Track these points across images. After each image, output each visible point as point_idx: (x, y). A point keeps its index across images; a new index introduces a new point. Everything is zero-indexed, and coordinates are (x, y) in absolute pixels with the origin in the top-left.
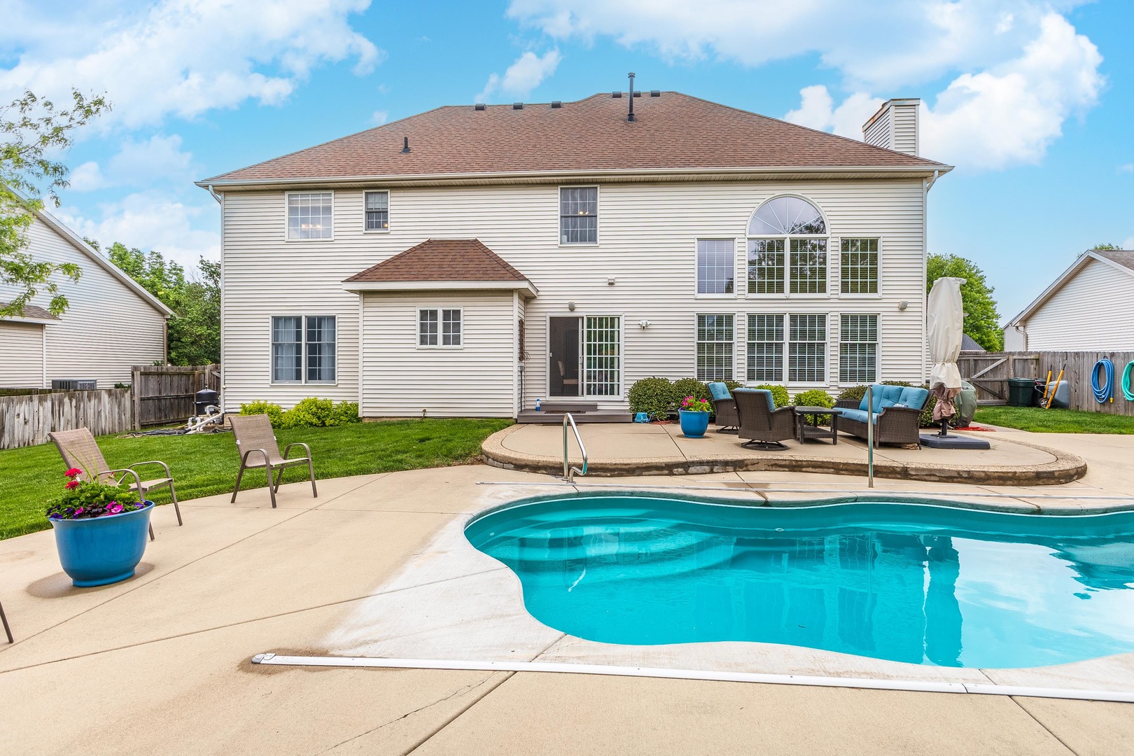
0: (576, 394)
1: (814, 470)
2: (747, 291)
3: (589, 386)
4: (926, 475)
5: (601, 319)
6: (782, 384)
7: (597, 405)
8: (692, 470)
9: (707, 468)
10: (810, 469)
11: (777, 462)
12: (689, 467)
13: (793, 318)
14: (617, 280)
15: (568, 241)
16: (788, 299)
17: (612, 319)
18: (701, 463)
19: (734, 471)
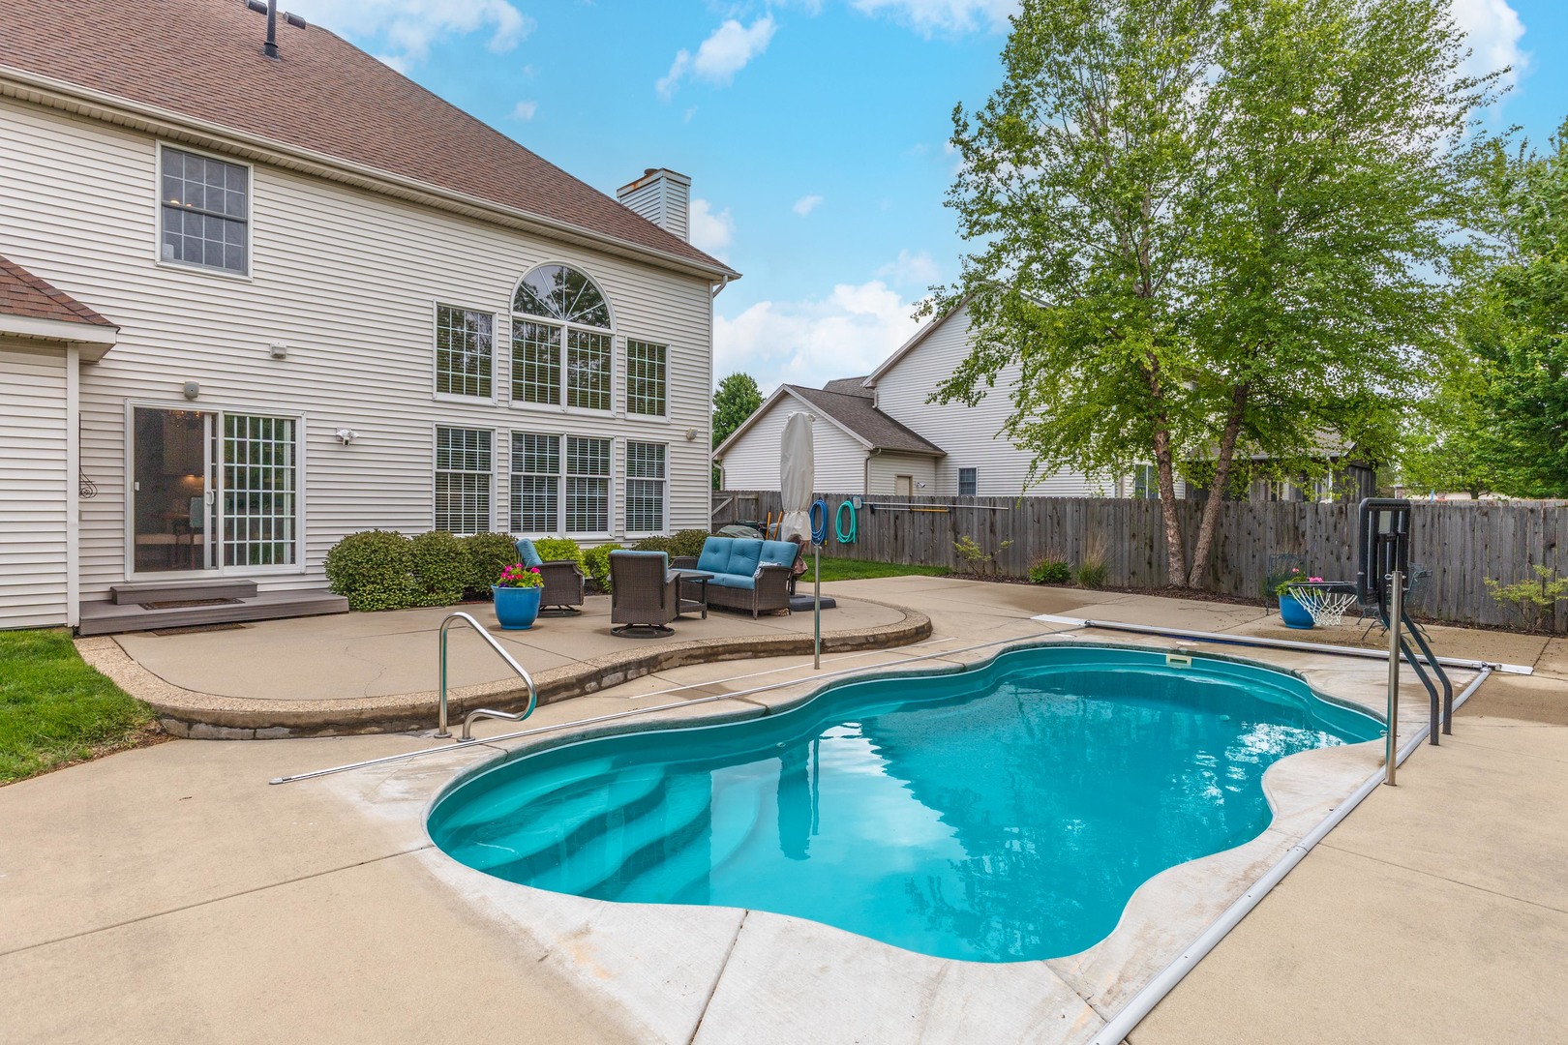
0: (200, 566)
1: (731, 657)
2: (511, 397)
3: (229, 548)
4: (841, 645)
5: (255, 421)
6: (556, 536)
7: (256, 585)
8: (606, 681)
9: (620, 675)
10: (727, 656)
11: (692, 652)
12: (602, 677)
13: (572, 440)
14: (290, 351)
15: (177, 256)
16: (565, 414)
17: (280, 423)
18: (614, 669)
19: (649, 673)
